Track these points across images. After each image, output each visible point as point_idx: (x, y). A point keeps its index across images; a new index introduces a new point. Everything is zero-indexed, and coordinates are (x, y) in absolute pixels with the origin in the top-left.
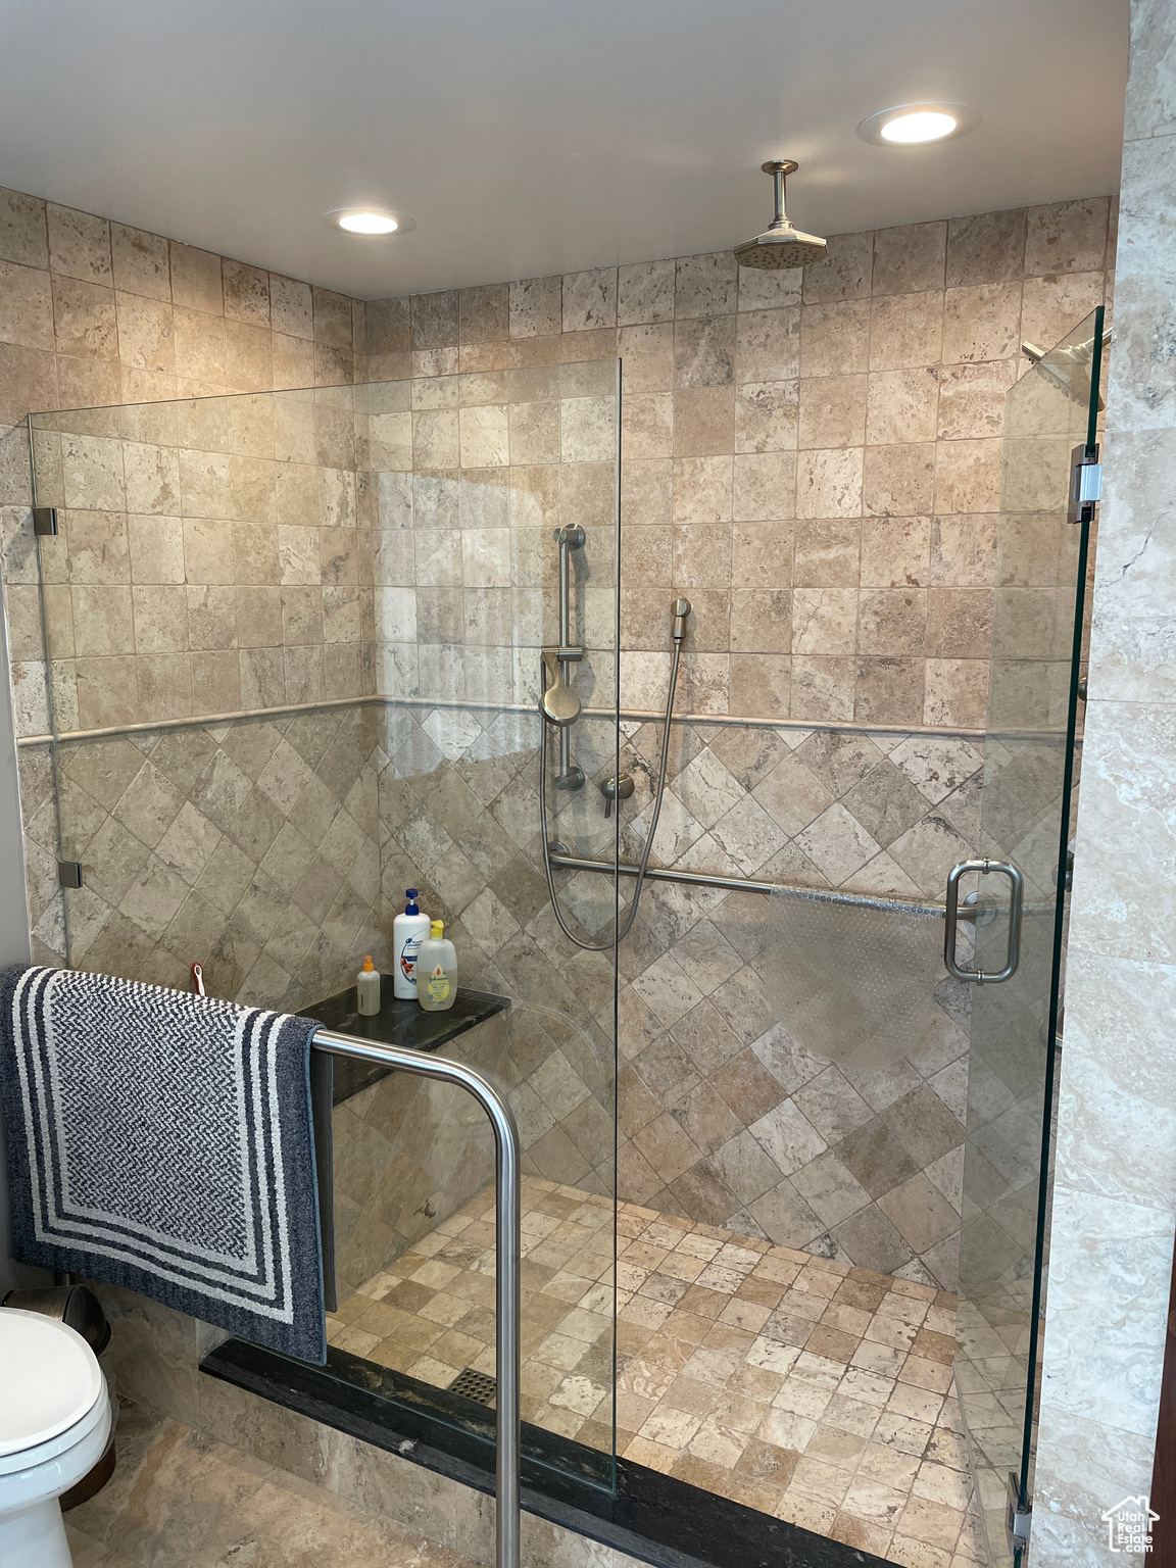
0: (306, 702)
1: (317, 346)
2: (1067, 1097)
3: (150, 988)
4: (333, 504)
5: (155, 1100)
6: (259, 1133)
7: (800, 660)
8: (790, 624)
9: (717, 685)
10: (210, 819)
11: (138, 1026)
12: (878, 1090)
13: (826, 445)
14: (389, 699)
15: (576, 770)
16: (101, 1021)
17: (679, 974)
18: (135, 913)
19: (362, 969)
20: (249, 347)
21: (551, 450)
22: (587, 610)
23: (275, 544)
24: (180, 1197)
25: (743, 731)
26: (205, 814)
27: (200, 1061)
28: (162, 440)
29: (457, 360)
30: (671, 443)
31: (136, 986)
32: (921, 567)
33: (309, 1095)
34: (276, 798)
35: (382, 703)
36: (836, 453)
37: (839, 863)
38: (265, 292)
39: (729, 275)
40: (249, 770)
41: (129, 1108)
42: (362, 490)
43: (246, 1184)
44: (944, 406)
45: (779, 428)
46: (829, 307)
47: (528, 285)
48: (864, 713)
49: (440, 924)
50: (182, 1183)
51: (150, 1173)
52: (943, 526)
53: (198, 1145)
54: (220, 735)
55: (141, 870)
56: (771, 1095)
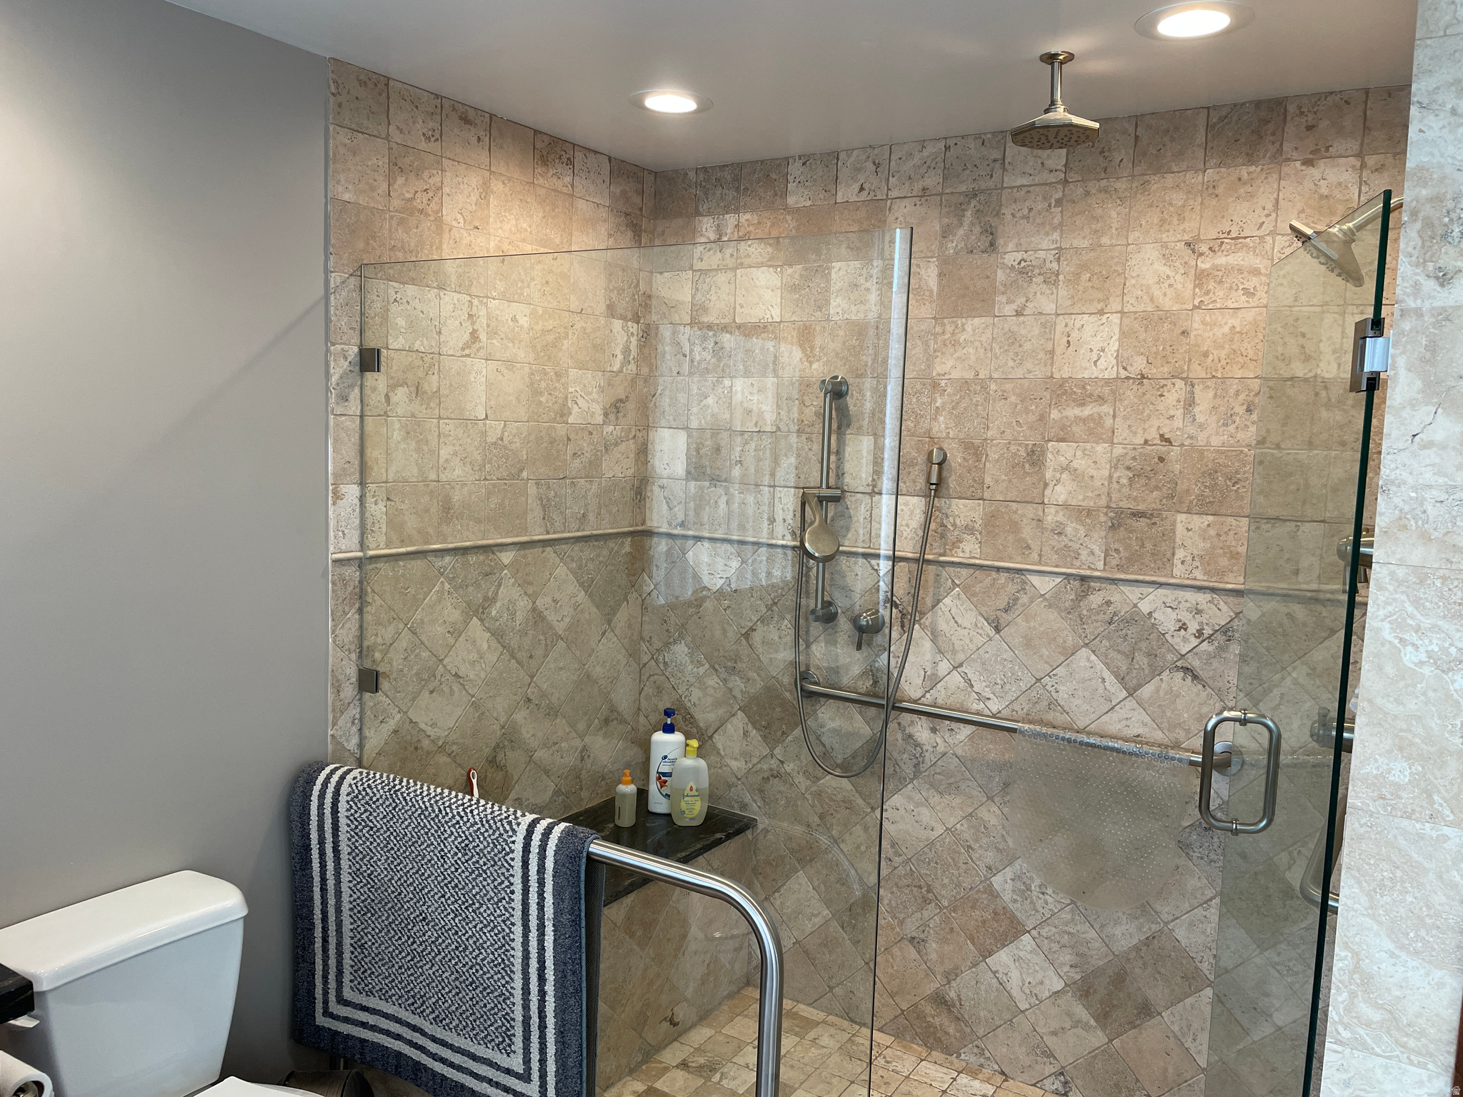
0: (584, 530)
1: (612, 211)
2: (1343, 954)
3: (439, 790)
4: (618, 352)
5: (436, 897)
6: (533, 935)
7: (1051, 510)
8: (1044, 476)
9: (969, 529)
10: (493, 635)
11: (425, 826)
12: (1118, 931)
13: (1084, 309)
14: (656, 530)
15: (830, 604)
16: (391, 819)
17: (922, 805)
18: (421, 719)
19: (620, 782)
20: (553, 210)
21: (820, 308)
22: (847, 455)
23: (565, 386)
24: (454, 992)
25: (994, 574)
26: (488, 629)
27: (481, 862)
28: (474, 290)
29: (737, 226)
30: (934, 305)
31: (425, 788)
32: (1176, 425)
33: (583, 902)
34: (552, 617)
35: (649, 533)
36: (1093, 318)
37: (1085, 707)
38: (570, 162)
39: (996, 154)
40: (530, 591)
41: (412, 903)
42: (643, 340)
43: (518, 983)
44: (1201, 278)
45: (1038, 293)
46: (1090, 184)
47: (806, 160)
48: (1114, 562)
49: (694, 743)
50: (457, 979)
51: (427, 967)
52: (1197, 389)
53: (475, 943)
54: (507, 557)
55: (429, 679)
56: (1011, 930)
